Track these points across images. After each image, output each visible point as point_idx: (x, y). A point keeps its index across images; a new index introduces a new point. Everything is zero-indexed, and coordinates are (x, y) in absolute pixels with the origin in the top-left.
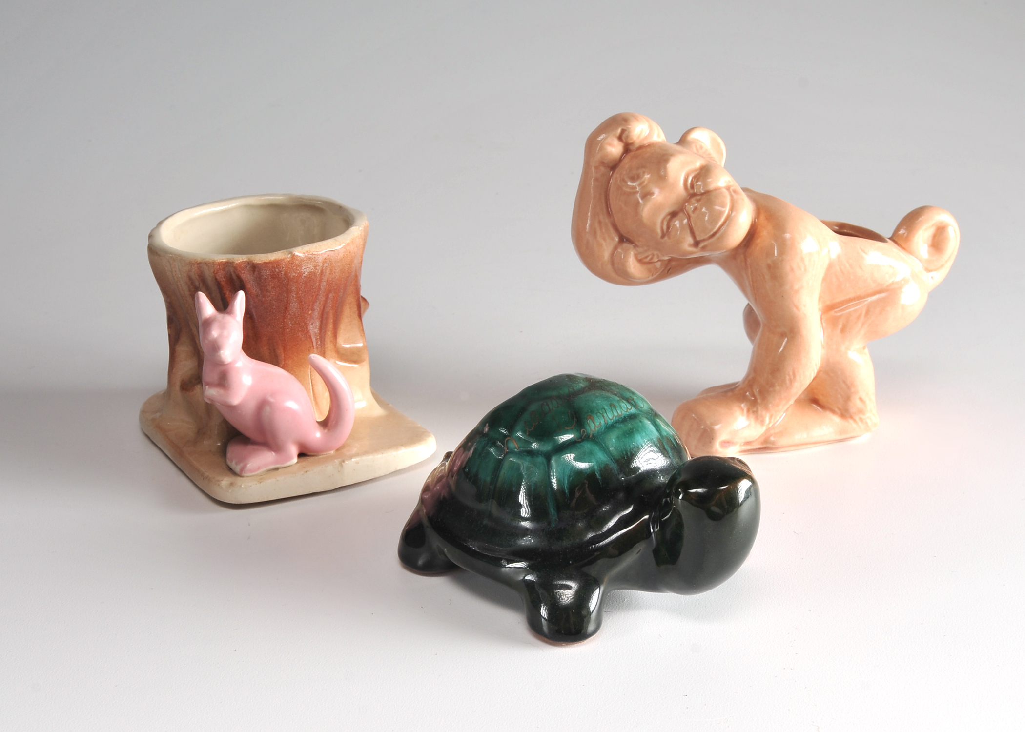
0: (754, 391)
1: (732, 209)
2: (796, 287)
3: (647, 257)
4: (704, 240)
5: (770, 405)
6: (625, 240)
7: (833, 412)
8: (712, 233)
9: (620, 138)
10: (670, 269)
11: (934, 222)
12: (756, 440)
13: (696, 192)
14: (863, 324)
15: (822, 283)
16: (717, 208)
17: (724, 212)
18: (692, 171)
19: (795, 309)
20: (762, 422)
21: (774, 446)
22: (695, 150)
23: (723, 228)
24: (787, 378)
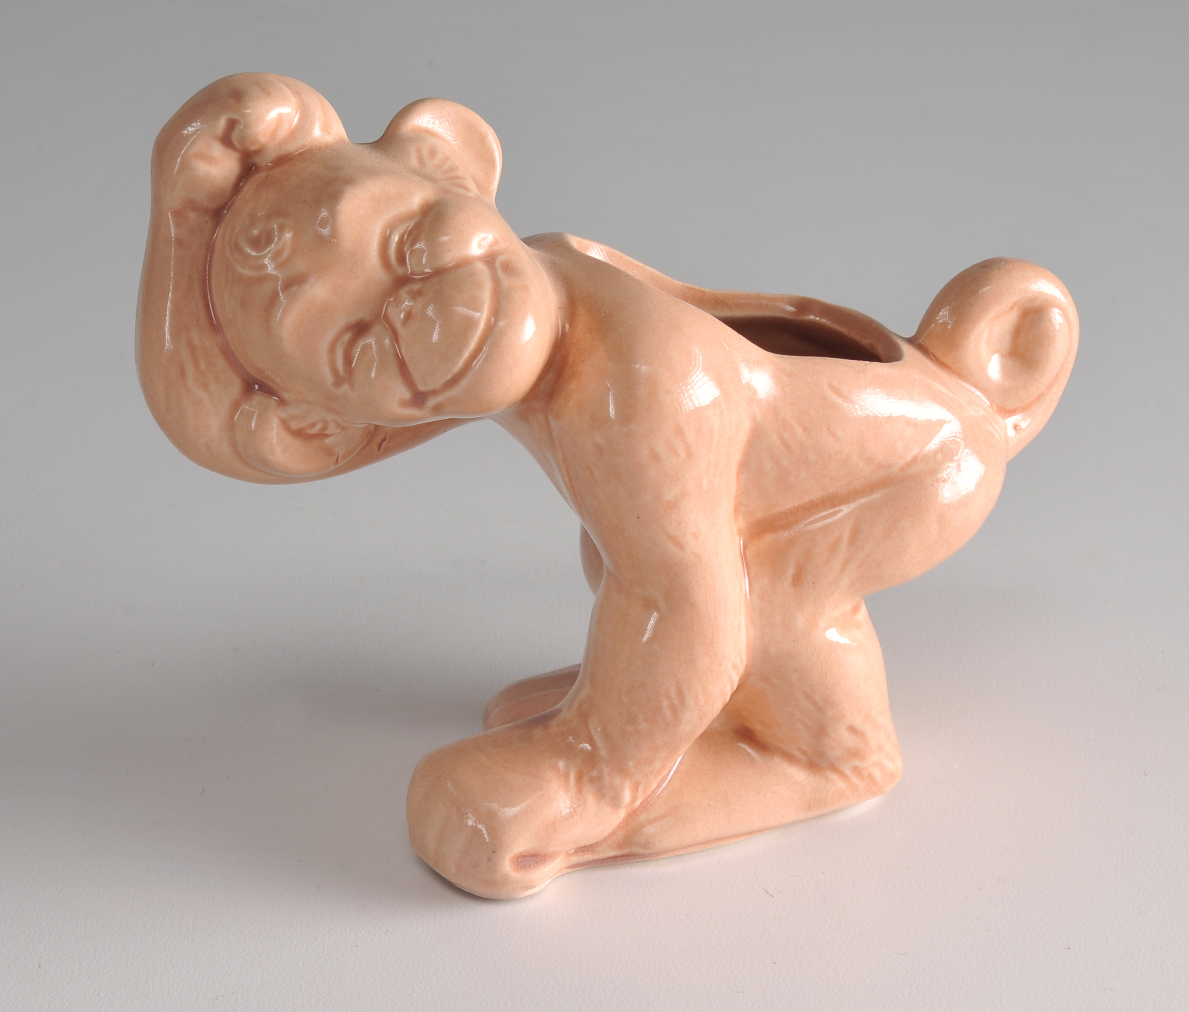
0: (593, 732)
1: (497, 312)
2: (670, 495)
3: (313, 425)
4: (434, 392)
5: (631, 763)
6: (257, 387)
7: (789, 758)
8: (449, 376)
9: (226, 141)
10: (384, 440)
11: (1014, 299)
12: (605, 840)
13: (412, 273)
14: (846, 563)
15: (739, 473)
16: (461, 310)
17: (479, 319)
18: (401, 220)
19: (671, 546)
20: (616, 802)
21: (648, 852)
22: (414, 162)
23: (477, 364)
24: (665, 703)
